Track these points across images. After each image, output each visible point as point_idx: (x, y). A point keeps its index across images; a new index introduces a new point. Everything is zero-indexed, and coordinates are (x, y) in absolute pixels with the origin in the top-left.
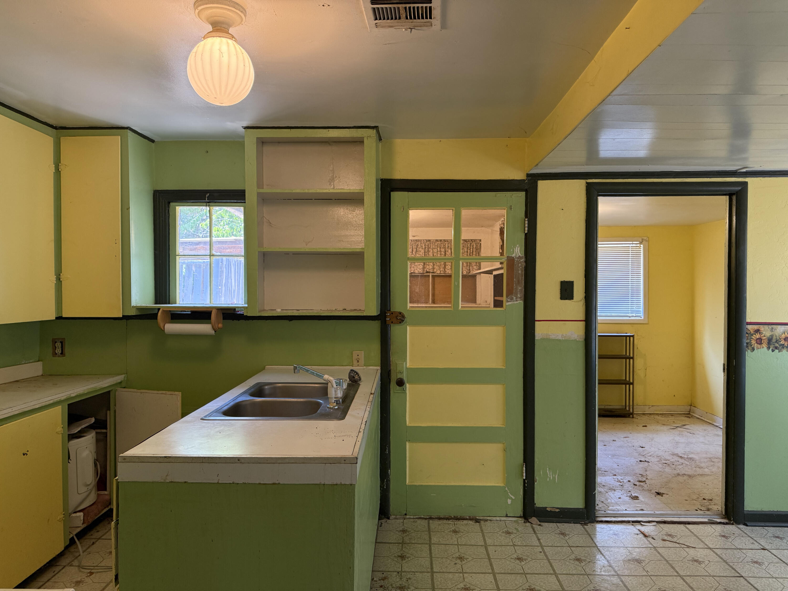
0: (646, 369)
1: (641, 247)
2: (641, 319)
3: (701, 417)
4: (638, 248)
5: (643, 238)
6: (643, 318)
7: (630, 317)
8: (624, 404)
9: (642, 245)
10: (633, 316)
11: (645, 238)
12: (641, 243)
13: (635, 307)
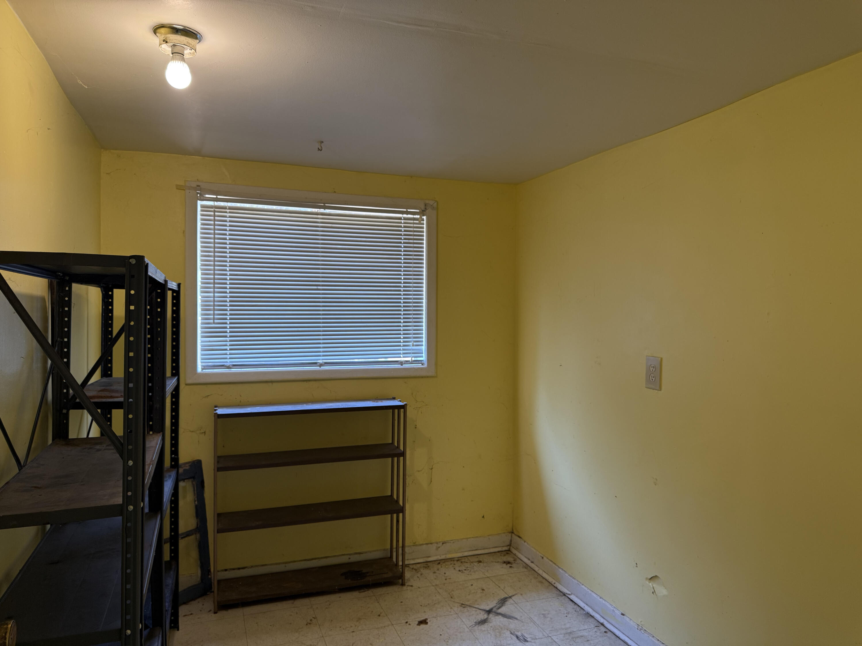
0: (432, 469)
1: (423, 220)
2: (422, 366)
3: (532, 562)
4: (417, 222)
5: (427, 202)
6: (425, 366)
7: (401, 363)
8: (389, 547)
9: (425, 217)
10: (407, 362)
11: (431, 203)
12: (422, 213)
13: (411, 344)
